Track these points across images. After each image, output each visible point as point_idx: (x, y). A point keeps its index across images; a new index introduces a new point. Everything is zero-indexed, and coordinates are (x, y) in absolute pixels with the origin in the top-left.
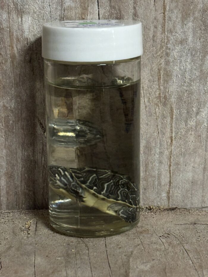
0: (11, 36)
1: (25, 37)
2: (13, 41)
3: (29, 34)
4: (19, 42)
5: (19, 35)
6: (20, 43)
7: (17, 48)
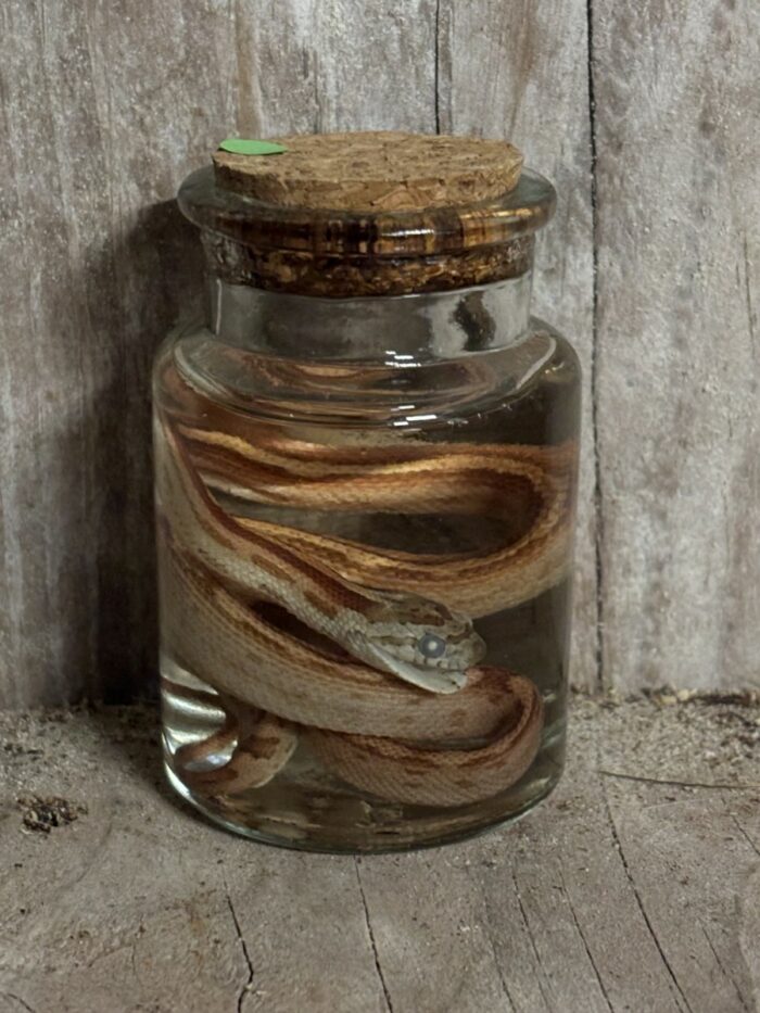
0: (244, 45)
1: (296, 45)
2: (249, 63)
3: (311, 36)
4: (271, 68)
5: (275, 41)
6: (276, 69)
7: (263, 90)
